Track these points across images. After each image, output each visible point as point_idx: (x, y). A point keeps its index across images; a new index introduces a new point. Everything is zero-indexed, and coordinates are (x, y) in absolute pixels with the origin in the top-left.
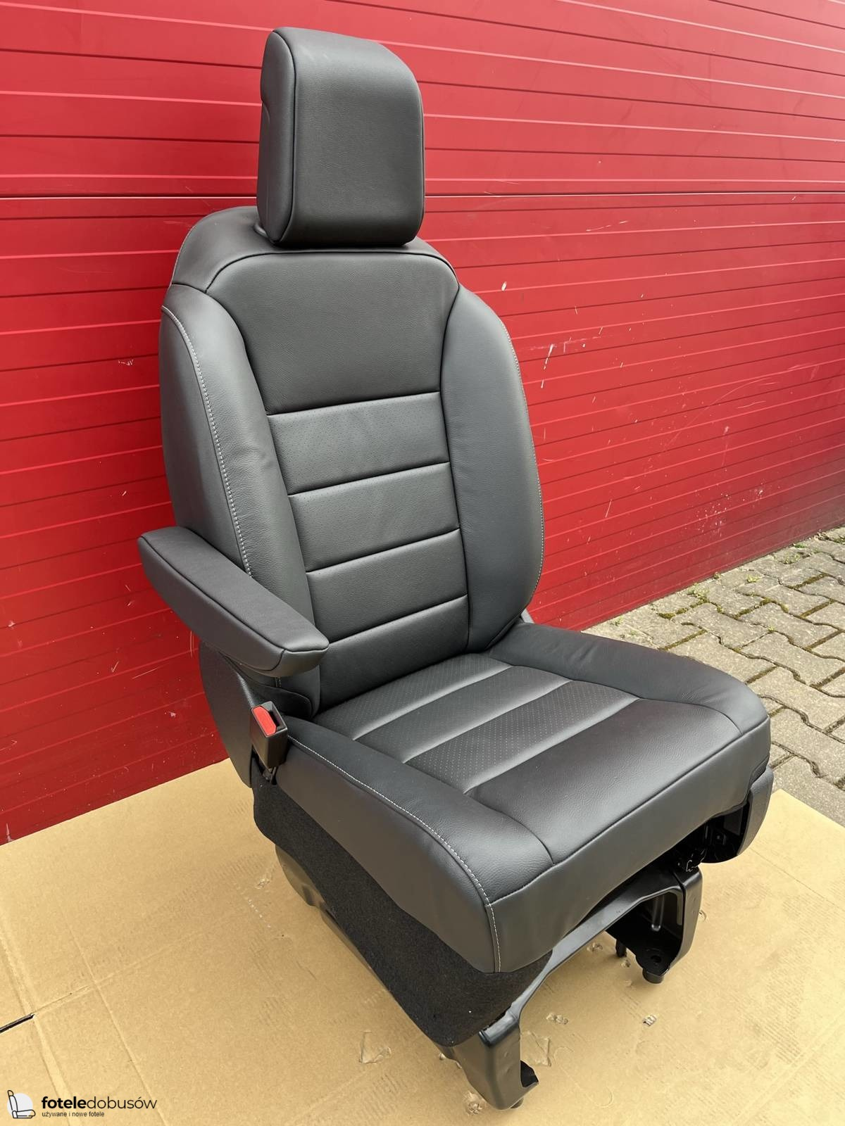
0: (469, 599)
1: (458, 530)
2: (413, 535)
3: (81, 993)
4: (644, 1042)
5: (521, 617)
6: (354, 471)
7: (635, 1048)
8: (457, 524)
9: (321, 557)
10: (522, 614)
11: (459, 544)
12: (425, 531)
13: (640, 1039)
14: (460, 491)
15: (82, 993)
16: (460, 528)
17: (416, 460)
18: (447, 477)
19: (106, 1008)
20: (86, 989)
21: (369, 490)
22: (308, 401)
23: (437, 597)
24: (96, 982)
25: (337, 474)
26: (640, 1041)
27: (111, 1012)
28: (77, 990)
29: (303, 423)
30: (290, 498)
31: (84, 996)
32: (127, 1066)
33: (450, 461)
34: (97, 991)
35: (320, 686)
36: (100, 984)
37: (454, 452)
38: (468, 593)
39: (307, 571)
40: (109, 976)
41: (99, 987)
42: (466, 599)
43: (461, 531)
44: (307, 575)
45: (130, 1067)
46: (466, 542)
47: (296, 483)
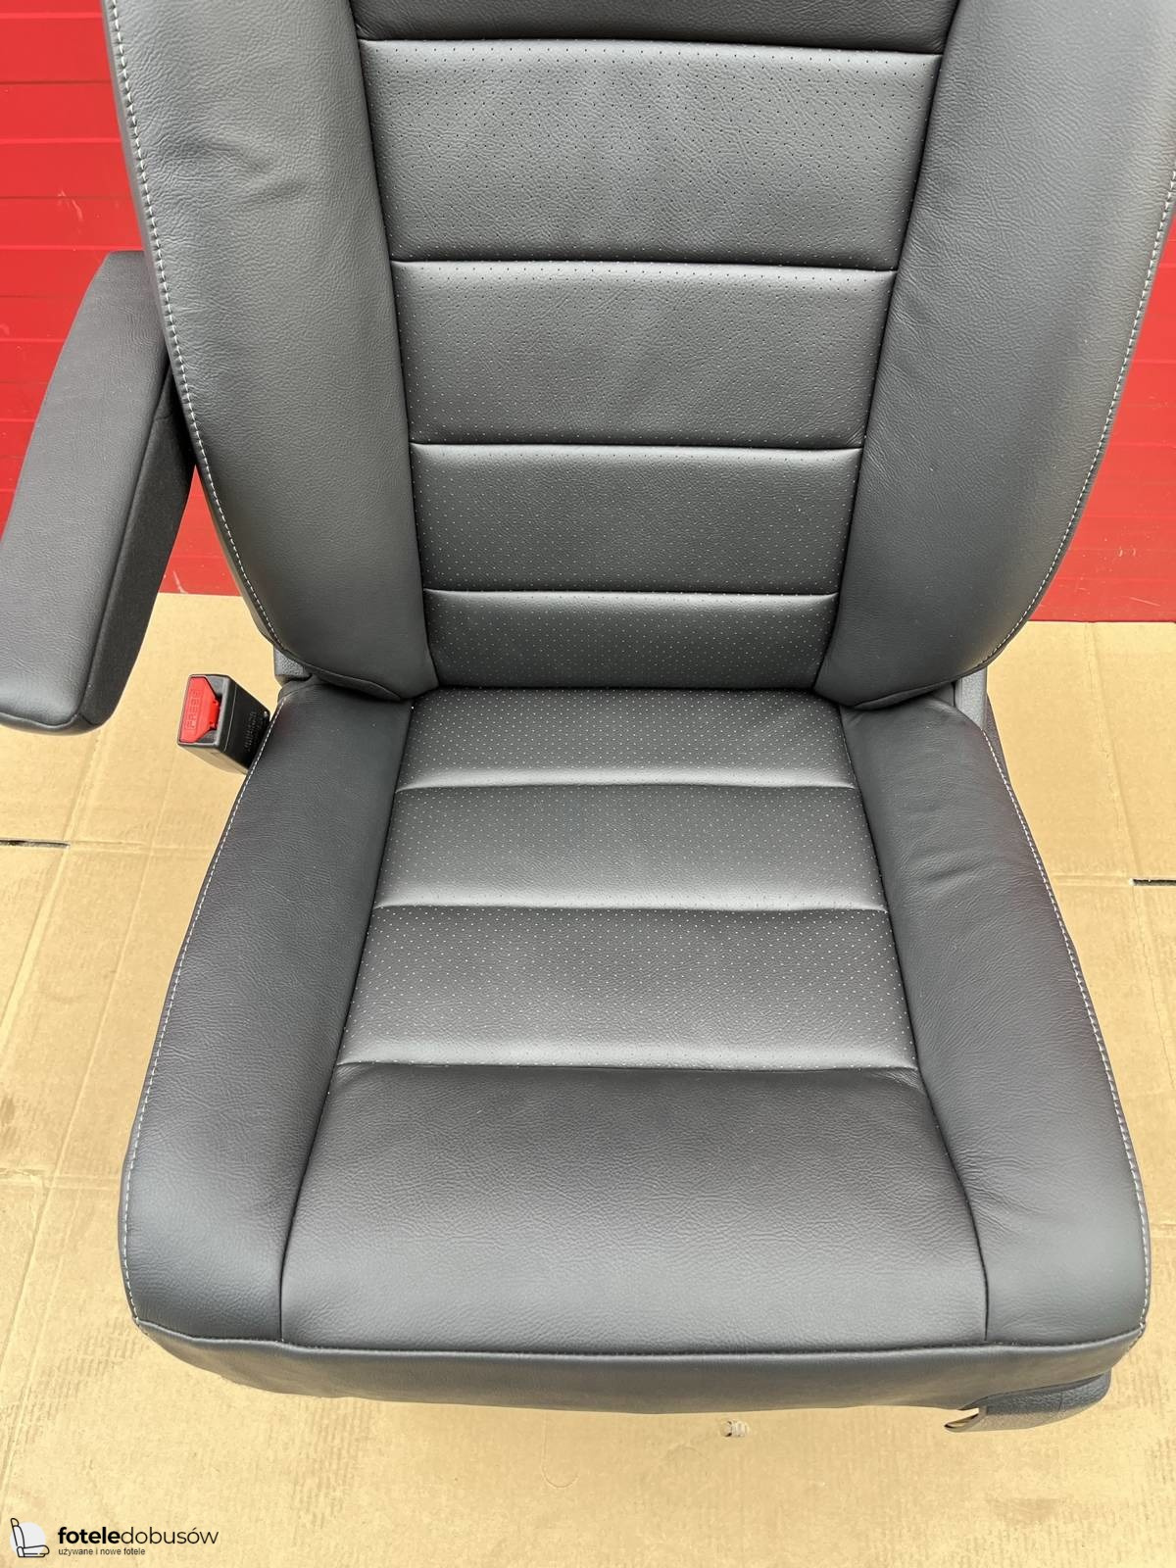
0: (836, 606)
1: (857, 450)
3: (130, 848)
4: (694, 1450)
5: (954, 685)
6: (591, 235)
7: (672, 1447)
10: (965, 681)
12: (755, 430)
13: (692, 1441)
14: (889, 364)
15: (129, 850)
16: (862, 446)
17: (789, 244)
18: (870, 314)
19: (139, 886)
20: (138, 847)
21: (625, 293)
24: (154, 845)
25: (544, 234)
26: (688, 1445)
27: (140, 896)
28: (131, 842)
30: (392, 269)
31: (129, 855)
32: (106, 977)
33: (896, 269)
34: (147, 858)
35: (431, 654)
36: (156, 850)
37: (914, 246)
38: (839, 590)
39: (410, 441)
40: (173, 846)
41: (152, 854)
42: (828, 602)
43: (861, 457)
44: (410, 448)
45: (108, 980)
46: (866, 485)
47: (416, 234)
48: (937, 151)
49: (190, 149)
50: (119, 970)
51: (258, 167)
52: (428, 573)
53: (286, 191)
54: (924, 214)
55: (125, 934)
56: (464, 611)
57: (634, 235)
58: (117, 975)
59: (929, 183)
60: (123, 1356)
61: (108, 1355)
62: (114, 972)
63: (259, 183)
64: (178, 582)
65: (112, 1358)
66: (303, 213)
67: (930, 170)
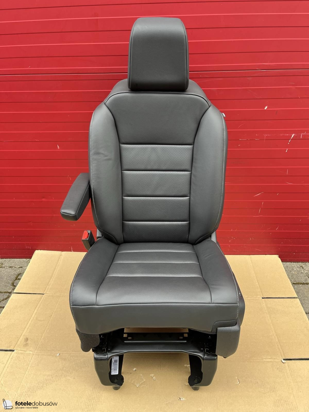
0: (189, 223)
2: (168, 194)
3: (57, 294)
6: (149, 168)
7: (167, 403)
8: (188, 194)
9: (129, 193)
11: (188, 202)
12: (173, 194)
14: (192, 184)
16: (190, 196)
17: (176, 168)
18: (189, 177)
20: (59, 294)
21: (154, 175)
22: (136, 142)
23: (174, 219)
25: (143, 167)
26: (171, 402)
29: (133, 149)
30: (122, 172)
31: (57, 296)
32: (50, 316)
33: (191, 171)
34: (60, 296)
35: (123, 234)
36: (62, 295)
37: (193, 168)
38: (189, 221)
39: (122, 196)
40: (65, 294)
41: (61, 295)
42: (188, 223)
43: (190, 198)
44: (122, 197)
45: (50, 317)
46: (191, 202)
47: (125, 167)
48: (194, 156)
49: (97, 153)
50: (53, 315)
51: (106, 156)
52: (124, 218)
53: (109, 159)
54: (194, 164)
55: (54, 309)
56: (129, 225)
57: (155, 167)
58: (52, 316)
59: (194, 160)
60: (47, 385)
61: (43, 385)
62: (51, 316)
63: (106, 158)
64: (72, 249)
65: (44, 385)
66: (111, 162)
67: (194, 158)
